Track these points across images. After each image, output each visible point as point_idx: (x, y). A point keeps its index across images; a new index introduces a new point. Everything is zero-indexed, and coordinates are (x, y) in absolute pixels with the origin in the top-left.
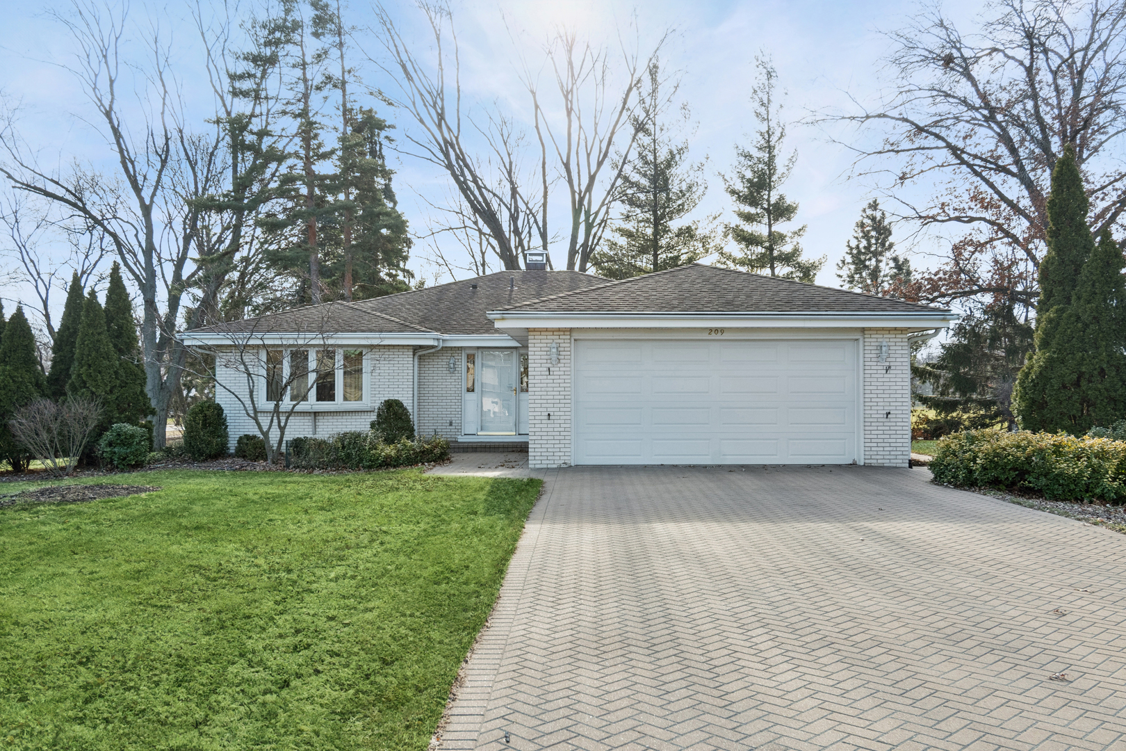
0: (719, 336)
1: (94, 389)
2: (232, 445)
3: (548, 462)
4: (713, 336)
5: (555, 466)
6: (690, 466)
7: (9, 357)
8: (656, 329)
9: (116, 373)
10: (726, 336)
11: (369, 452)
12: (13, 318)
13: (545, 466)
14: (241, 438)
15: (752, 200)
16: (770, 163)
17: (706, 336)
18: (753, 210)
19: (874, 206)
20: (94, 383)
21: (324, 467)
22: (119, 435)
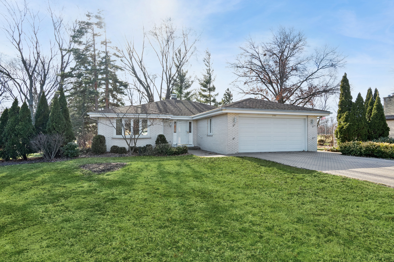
0: (275, 117)
1: (58, 131)
2: (108, 149)
3: (233, 152)
4: (274, 117)
5: (235, 153)
6: (269, 152)
7: (23, 119)
8: (258, 114)
9: (65, 125)
10: (277, 117)
11: (169, 150)
12: (23, 106)
13: (232, 153)
14: (112, 147)
15: (205, 86)
16: (210, 77)
17: (272, 117)
18: (205, 89)
19: (228, 90)
20: (58, 129)
21: (154, 155)
22: (70, 146)
